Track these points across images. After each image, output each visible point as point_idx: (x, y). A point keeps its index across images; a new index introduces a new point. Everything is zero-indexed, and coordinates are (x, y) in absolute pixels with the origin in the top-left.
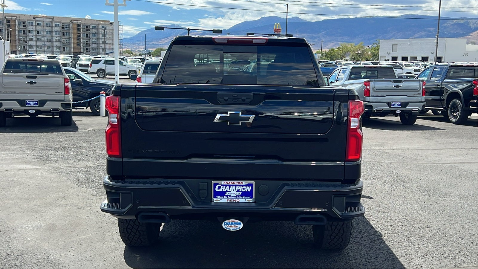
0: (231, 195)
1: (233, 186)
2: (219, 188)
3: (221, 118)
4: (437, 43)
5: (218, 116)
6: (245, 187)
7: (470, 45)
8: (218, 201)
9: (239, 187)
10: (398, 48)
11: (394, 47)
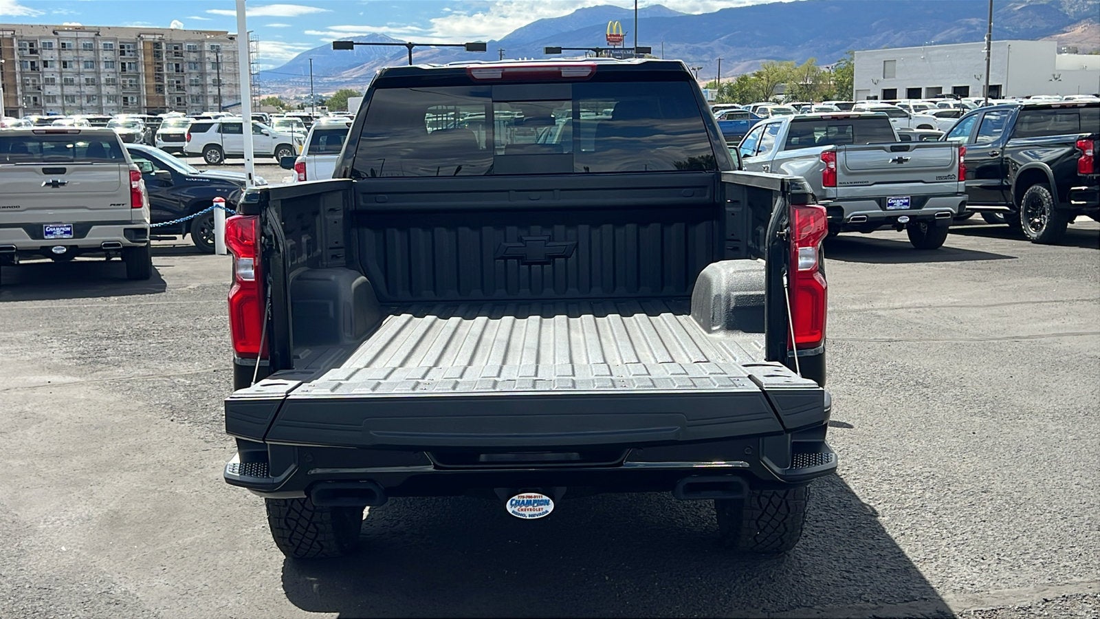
4: (989, 53)
7: (1066, 54)
10: (896, 69)
11: (887, 68)
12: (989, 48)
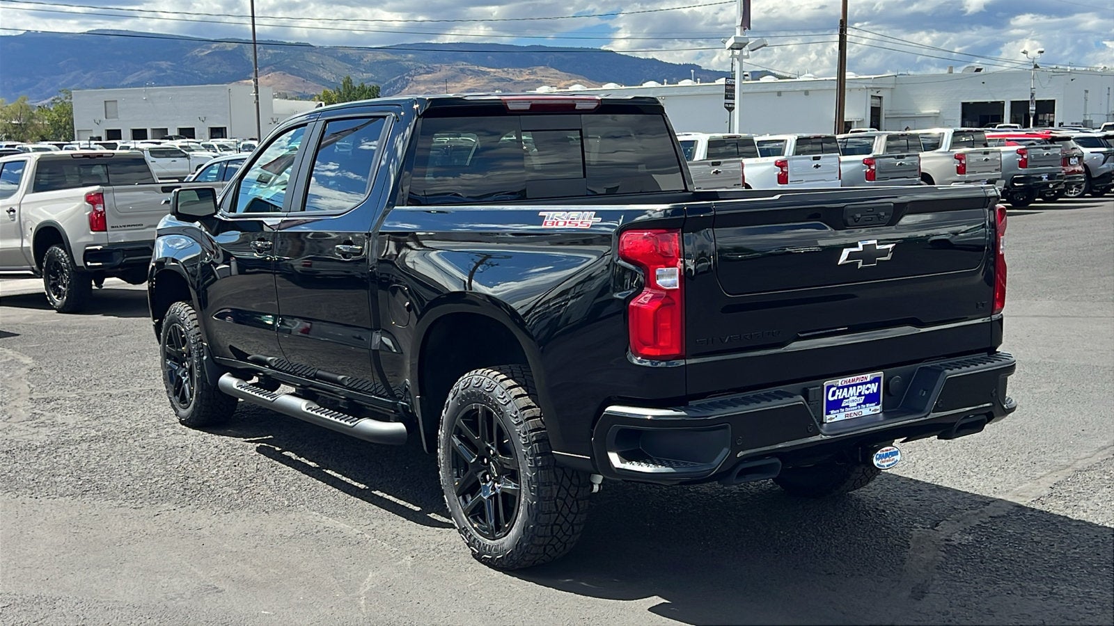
0: (851, 405)
1: (852, 386)
2: (834, 393)
3: (851, 256)
4: (257, 97)
5: (846, 252)
6: (869, 385)
8: (833, 421)
9: (861, 387)
10: (119, 109)
11: (109, 108)
12: (257, 92)
